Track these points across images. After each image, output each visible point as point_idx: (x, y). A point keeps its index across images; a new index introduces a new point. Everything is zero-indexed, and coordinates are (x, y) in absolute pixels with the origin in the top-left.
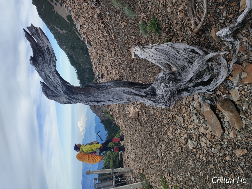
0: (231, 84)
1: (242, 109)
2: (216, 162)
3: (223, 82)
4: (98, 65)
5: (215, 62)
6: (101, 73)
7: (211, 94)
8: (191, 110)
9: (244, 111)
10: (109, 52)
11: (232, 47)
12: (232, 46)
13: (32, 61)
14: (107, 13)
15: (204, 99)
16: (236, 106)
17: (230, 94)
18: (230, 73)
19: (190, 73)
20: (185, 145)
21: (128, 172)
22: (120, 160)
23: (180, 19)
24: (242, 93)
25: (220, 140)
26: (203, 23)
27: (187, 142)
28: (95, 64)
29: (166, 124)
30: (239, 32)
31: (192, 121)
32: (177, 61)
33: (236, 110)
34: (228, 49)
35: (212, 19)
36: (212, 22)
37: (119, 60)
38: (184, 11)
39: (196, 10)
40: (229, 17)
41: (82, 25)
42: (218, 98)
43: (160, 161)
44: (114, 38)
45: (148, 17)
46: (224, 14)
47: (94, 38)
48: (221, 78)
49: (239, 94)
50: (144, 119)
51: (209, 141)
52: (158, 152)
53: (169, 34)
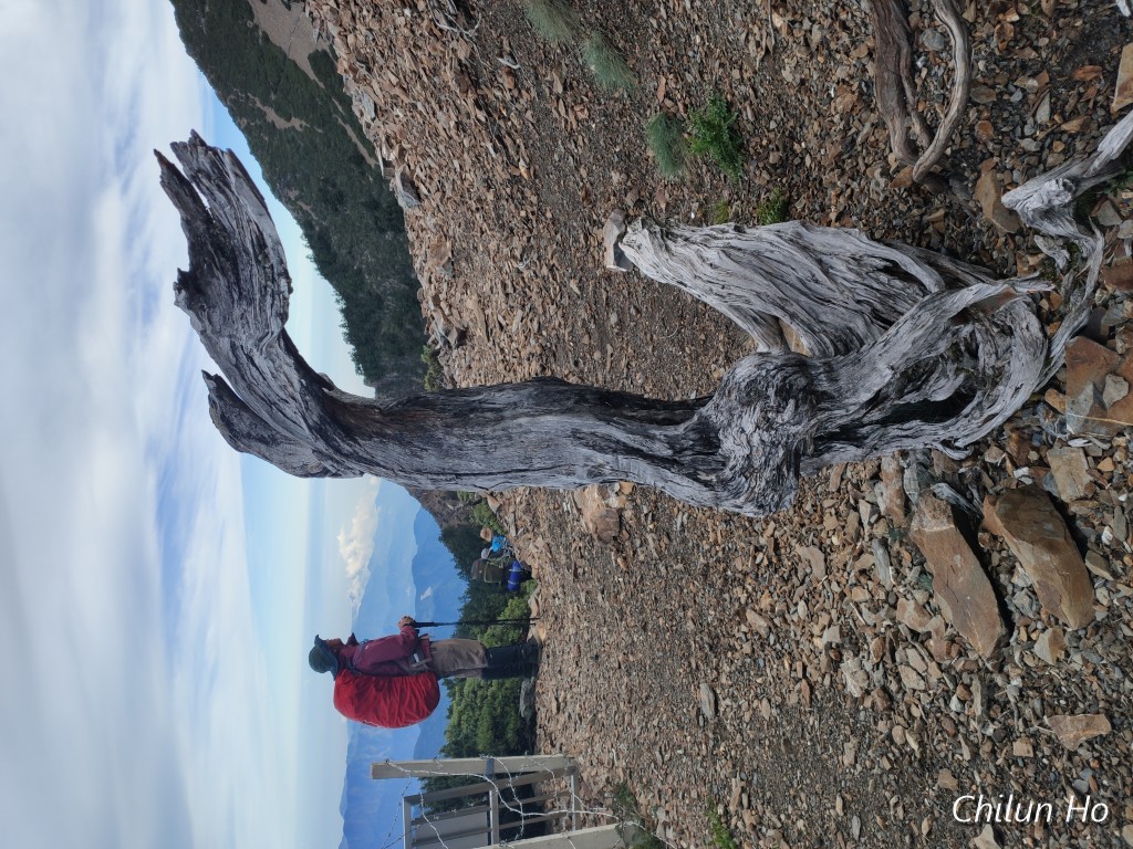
0: (1053, 422)
1: (1099, 538)
2: (965, 764)
3: (1016, 412)
4: (445, 286)
5: (989, 320)
6: (458, 326)
7: (961, 461)
8: (865, 523)
9: (1107, 550)
10: (498, 235)
11: (1070, 263)
12: (1068, 255)
13: (183, 292)
14: (504, 61)
15: (927, 479)
16: (1070, 520)
17: (1047, 466)
18: (1052, 375)
19: (874, 369)
20: (828, 677)
21: (559, 773)
22: (524, 719)
23: (838, 117)
24: (1099, 467)
25: (989, 666)
26: (945, 146)
27: (836, 663)
28: (430, 282)
29: (746, 574)
30: (1105, 198)
31: (863, 572)
32: (819, 309)
33: (1071, 541)
34: (1048, 270)
35: (984, 132)
36: (985, 145)
37: (545, 271)
38: (860, 86)
39: (914, 86)
40: (1065, 127)
41: (381, 103)
42: (991, 478)
43: (711, 735)
44: (525, 176)
45: (688, 92)
46: (1043, 114)
47: (433, 165)
48: (1010, 392)
49: (1089, 471)
50: (644, 542)
51: (939, 665)
52: (704, 695)
53: (784, 180)
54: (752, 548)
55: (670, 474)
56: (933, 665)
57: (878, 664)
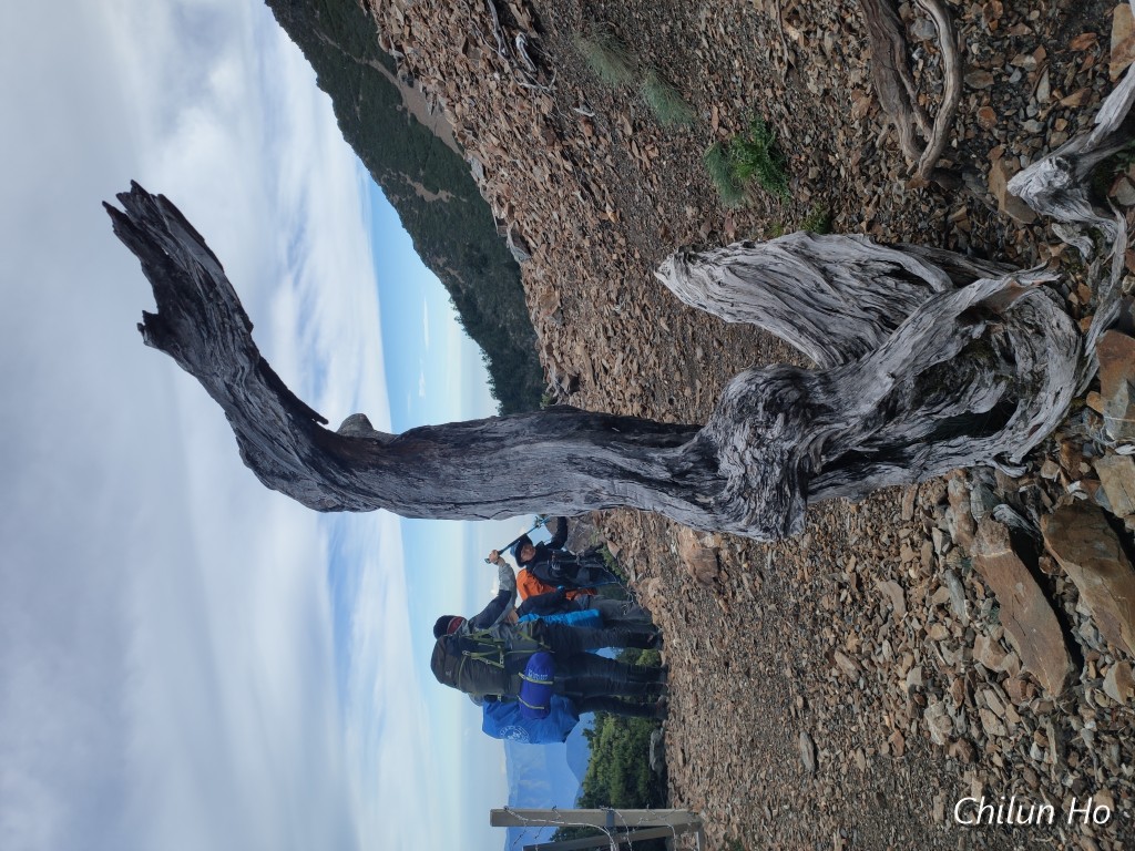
0: (1099, 429)
3: (1064, 421)
4: (557, 335)
5: (1018, 321)
6: (570, 372)
7: (1020, 478)
8: (938, 552)
10: (596, 280)
11: (1095, 250)
12: (1090, 242)
14: (580, 111)
15: (991, 500)
16: (1126, 538)
17: (1098, 478)
18: (1092, 376)
19: (874, 378)
20: (914, 724)
22: (655, 772)
23: (857, 122)
25: (1062, 707)
26: (948, 138)
27: (921, 707)
28: (545, 332)
29: (832, 613)
30: (1120, 174)
31: (941, 607)
32: (827, 320)
34: (1070, 261)
35: (986, 119)
36: (990, 131)
37: (638, 311)
38: (873, 88)
39: (912, 79)
40: (1064, 102)
41: (488, 166)
42: (1050, 496)
44: (612, 219)
45: (738, 118)
46: (1043, 92)
47: (537, 219)
48: (1051, 398)
50: (741, 583)
51: (1017, 707)
52: (803, 745)
53: (825, 195)
54: (836, 585)
55: (668, 498)
56: (1010, 707)
57: (960, 708)
